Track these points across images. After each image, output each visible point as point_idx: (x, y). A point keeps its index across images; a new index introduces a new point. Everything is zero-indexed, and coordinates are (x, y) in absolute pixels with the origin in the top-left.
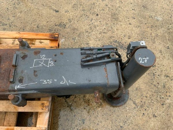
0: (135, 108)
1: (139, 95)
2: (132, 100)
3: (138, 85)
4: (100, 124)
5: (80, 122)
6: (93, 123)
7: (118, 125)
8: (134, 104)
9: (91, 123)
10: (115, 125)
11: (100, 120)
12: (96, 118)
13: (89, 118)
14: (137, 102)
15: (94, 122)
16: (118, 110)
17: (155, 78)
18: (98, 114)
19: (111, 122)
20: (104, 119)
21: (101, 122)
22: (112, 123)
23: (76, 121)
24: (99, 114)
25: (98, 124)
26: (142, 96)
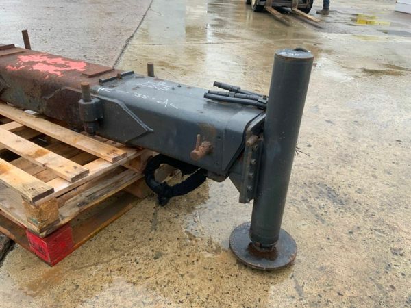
0: (293, 298)
1: (323, 281)
2: (295, 281)
3: (332, 265)
4: (188, 278)
5: (151, 253)
6: (173, 269)
7: (226, 303)
8: (298, 290)
9: (171, 266)
10: (220, 299)
11: (192, 272)
12: (187, 263)
13: (175, 257)
14: (306, 289)
15: (179, 268)
16: (248, 280)
17: (390, 274)
18: (197, 260)
19: (212, 289)
20: (203, 275)
21: (192, 276)
22: (215, 292)
23: (145, 248)
24: (200, 262)
25: (182, 276)
26: (330, 288)
